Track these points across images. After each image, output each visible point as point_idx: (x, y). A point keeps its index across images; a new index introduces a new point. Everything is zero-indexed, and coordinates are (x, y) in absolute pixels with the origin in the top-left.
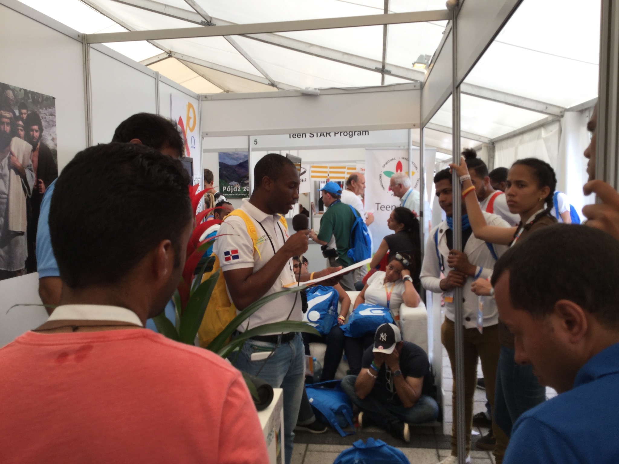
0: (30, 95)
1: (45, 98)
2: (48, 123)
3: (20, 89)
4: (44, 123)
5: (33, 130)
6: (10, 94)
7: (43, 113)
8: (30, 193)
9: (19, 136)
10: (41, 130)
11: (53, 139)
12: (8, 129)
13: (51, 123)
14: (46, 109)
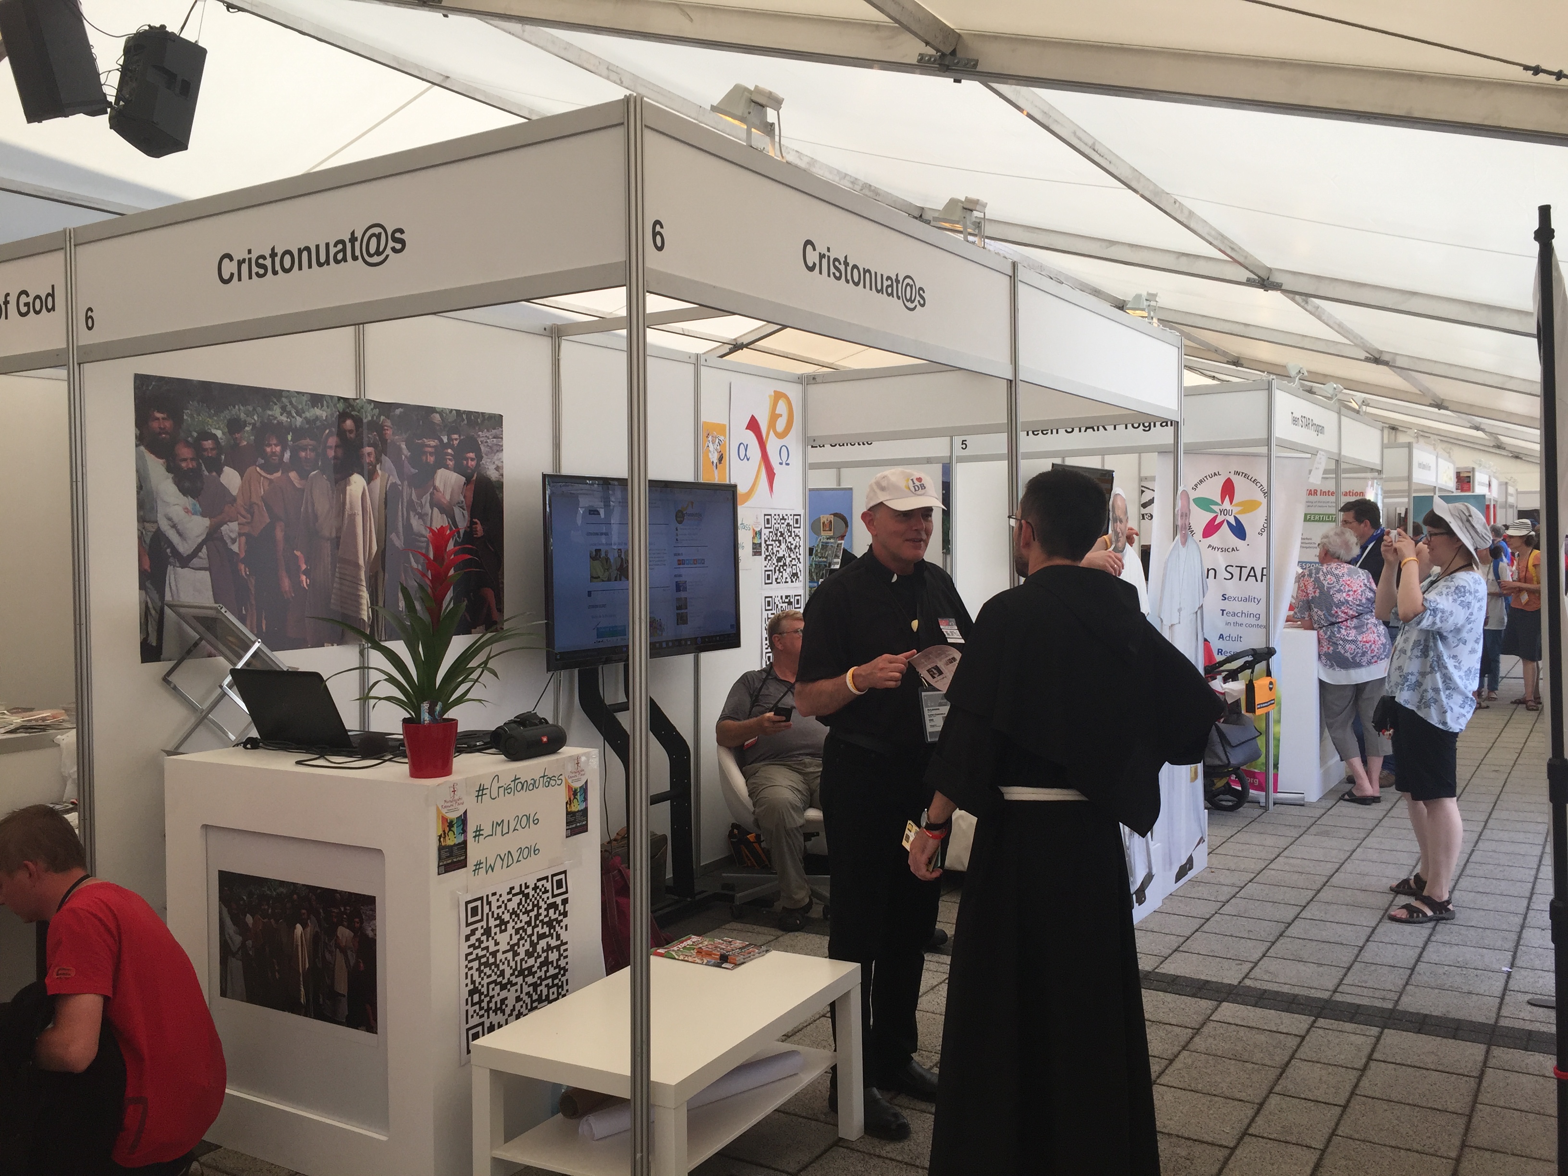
0: (464, 416)
1: (486, 417)
2: (491, 448)
3: (452, 410)
4: (482, 448)
5: (467, 459)
6: (437, 418)
7: (483, 436)
8: (459, 537)
9: (447, 468)
10: (479, 457)
11: (498, 468)
12: (431, 459)
13: (495, 448)
14: (488, 431)
